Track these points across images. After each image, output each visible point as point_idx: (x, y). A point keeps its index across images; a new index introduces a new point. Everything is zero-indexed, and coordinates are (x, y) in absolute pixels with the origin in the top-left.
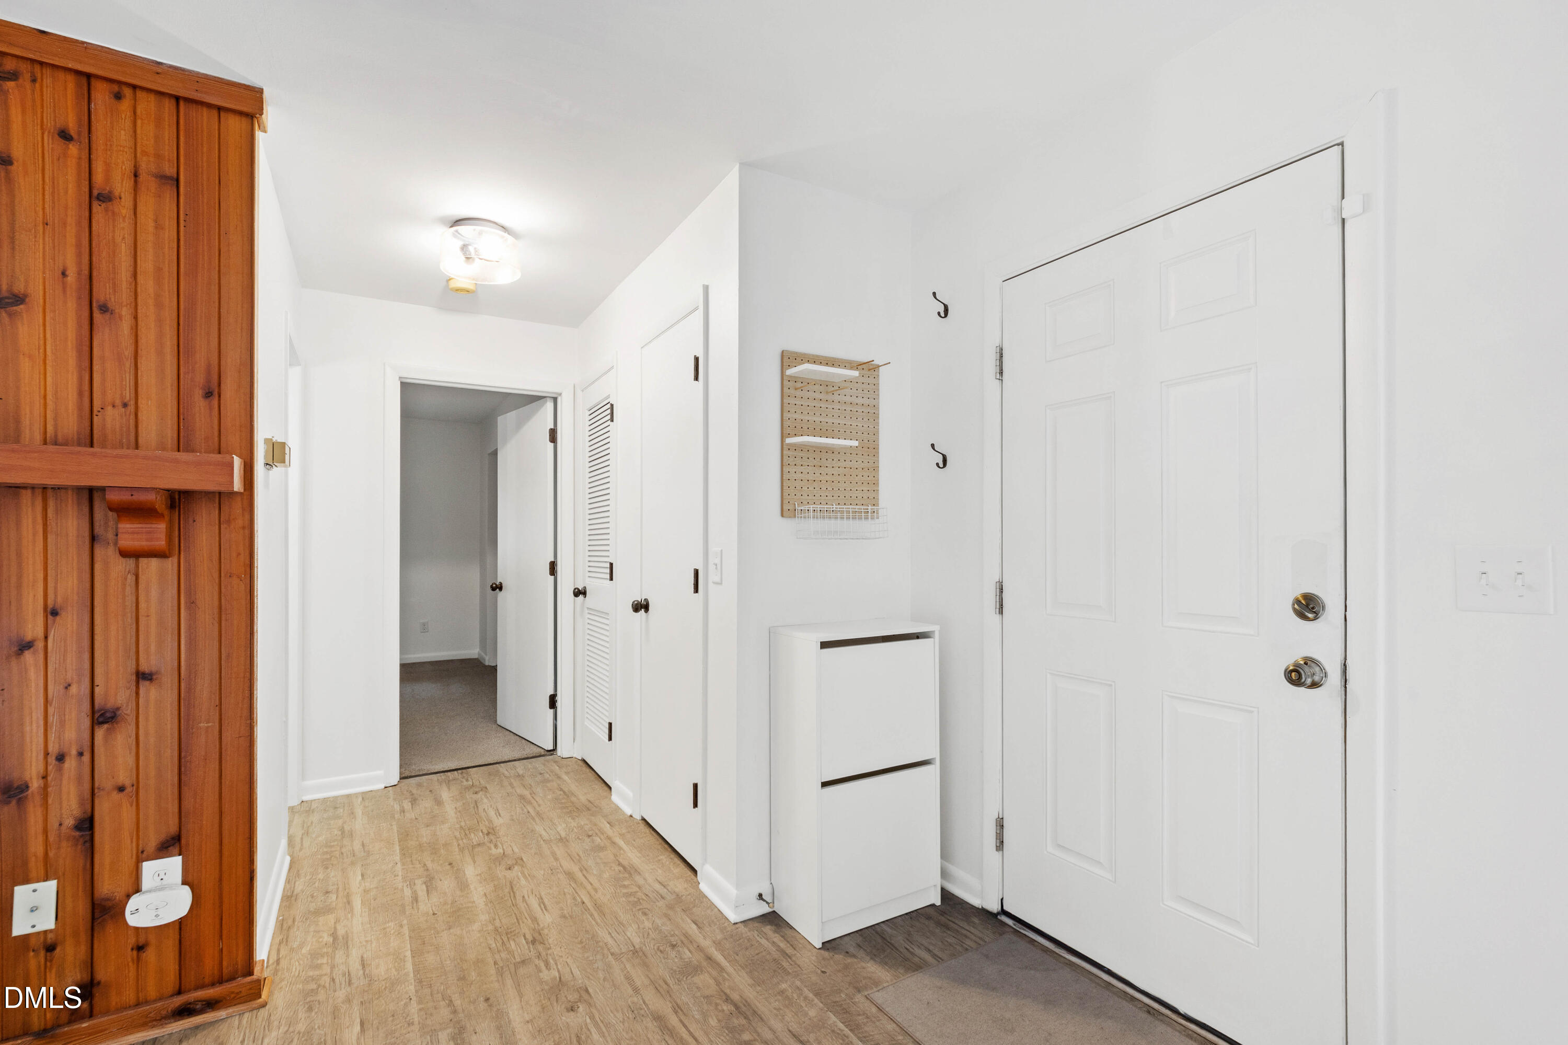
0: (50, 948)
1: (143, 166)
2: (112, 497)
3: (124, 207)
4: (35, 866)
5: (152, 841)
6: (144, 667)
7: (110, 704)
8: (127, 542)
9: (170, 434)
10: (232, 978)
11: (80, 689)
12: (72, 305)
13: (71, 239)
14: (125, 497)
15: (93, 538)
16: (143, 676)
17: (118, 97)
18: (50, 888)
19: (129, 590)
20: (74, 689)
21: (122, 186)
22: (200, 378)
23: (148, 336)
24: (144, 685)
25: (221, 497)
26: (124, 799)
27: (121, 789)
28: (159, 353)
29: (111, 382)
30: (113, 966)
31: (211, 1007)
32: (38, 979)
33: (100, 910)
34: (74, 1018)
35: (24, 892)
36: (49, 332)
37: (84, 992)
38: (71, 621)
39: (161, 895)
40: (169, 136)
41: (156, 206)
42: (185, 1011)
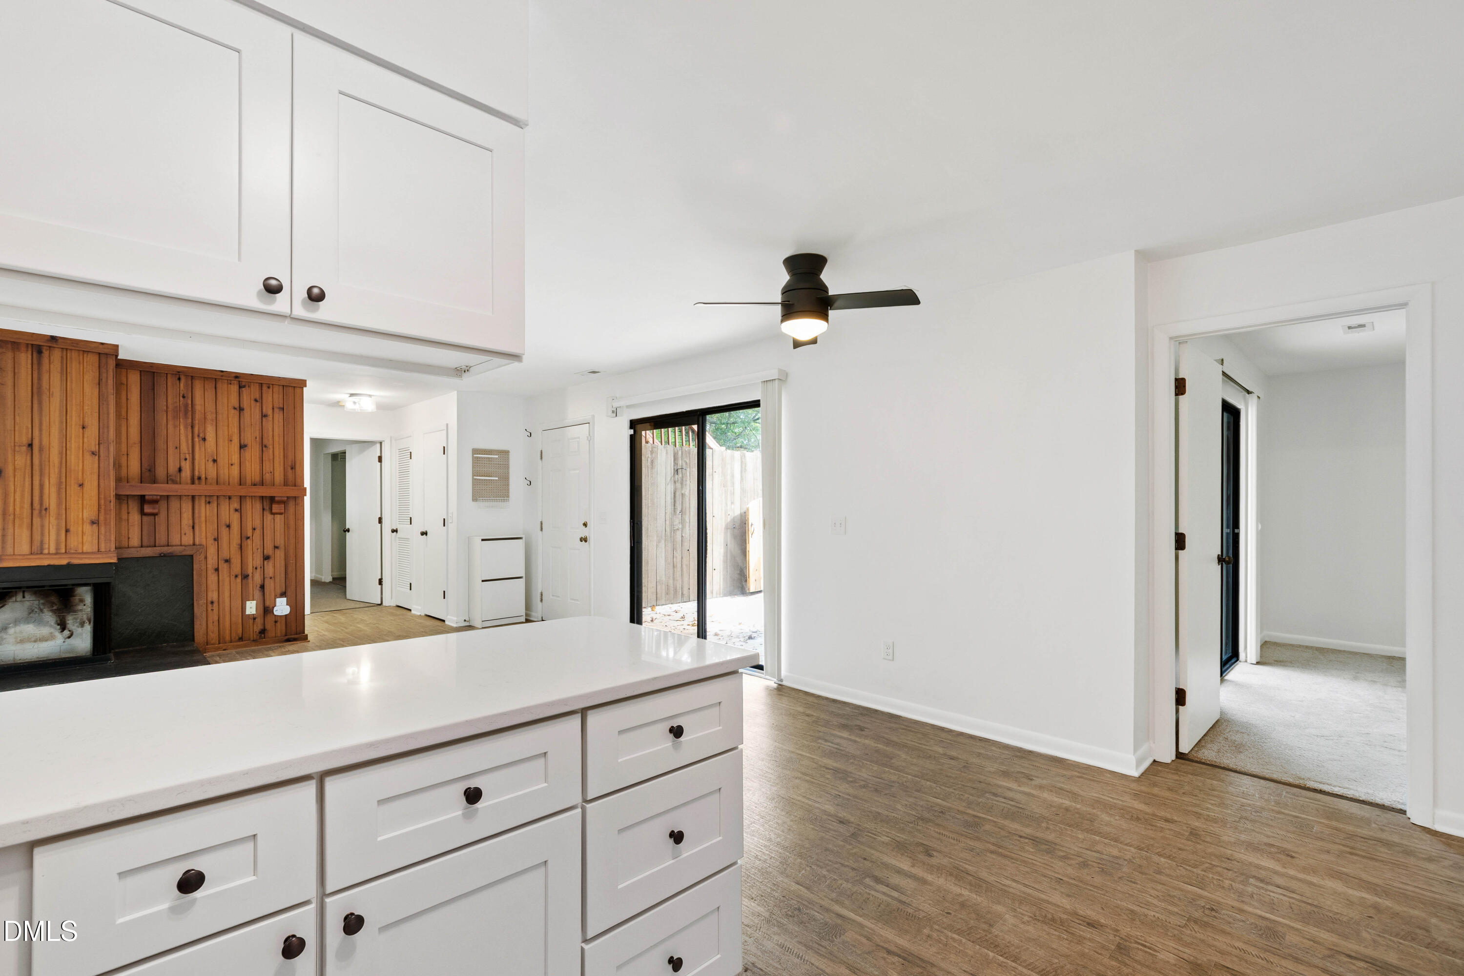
0: (254, 619)
1: (275, 406)
2: (267, 498)
3: (270, 418)
4: (251, 598)
5: (279, 592)
6: (276, 545)
7: (268, 555)
8: (272, 510)
9: (282, 482)
10: (299, 634)
11: (261, 549)
12: (258, 446)
13: (258, 428)
14: (270, 498)
15: (263, 509)
16: (276, 547)
17: (268, 387)
18: (254, 602)
19: (272, 524)
20: (259, 550)
21: (270, 412)
22: (290, 464)
23: (276, 452)
24: (276, 550)
26: (272, 581)
27: (271, 578)
28: (279, 458)
29: (267, 467)
30: (269, 625)
31: (295, 640)
32: (251, 627)
33: (267, 610)
34: (261, 638)
35: (248, 603)
36: (252, 454)
37: (263, 632)
38: (258, 532)
39: (282, 608)
40: (281, 396)
41: (278, 416)
42: (288, 640)
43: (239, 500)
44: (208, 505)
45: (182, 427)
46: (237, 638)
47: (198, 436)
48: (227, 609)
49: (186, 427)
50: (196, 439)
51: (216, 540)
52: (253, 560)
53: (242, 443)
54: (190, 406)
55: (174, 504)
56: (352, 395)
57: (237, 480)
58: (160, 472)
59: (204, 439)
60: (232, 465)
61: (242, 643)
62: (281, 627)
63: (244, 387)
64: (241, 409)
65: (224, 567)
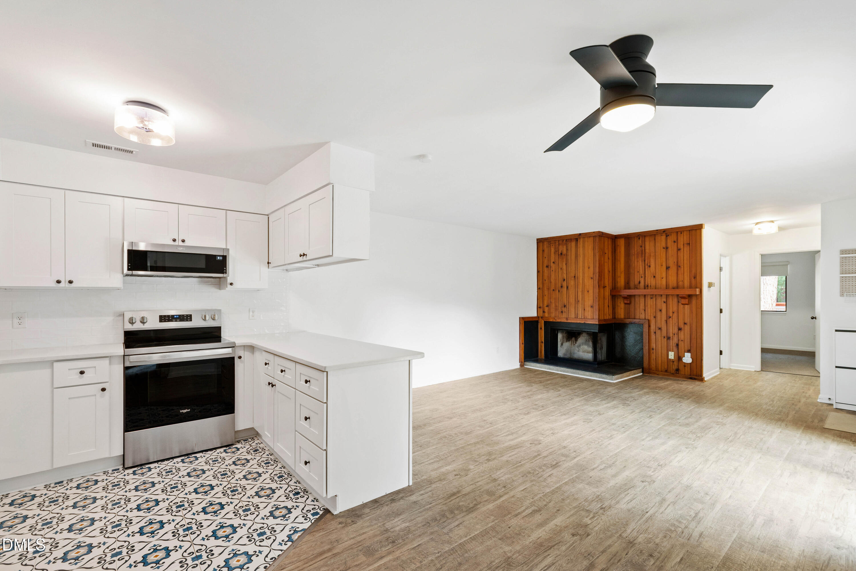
0: (673, 362)
1: (685, 243)
2: (680, 296)
3: (682, 250)
4: (672, 350)
5: (686, 349)
6: (685, 322)
7: (681, 327)
8: (683, 302)
9: (689, 286)
10: (698, 376)
11: (677, 324)
12: (675, 267)
13: (675, 257)
14: (682, 296)
15: (678, 302)
16: (685, 324)
17: (681, 233)
18: (673, 353)
19: (683, 310)
20: (676, 324)
21: (682, 247)
22: (693, 275)
23: (686, 269)
24: (685, 325)
25: (696, 295)
26: (682, 343)
27: (682, 341)
28: (687, 272)
29: (681, 278)
30: (681, 367)
31: (695, 379)
32: (672, 366)
33: (679, 358)
34: (676, 373)
35: (670, 353)
36: (673, 271)
37: (678, 370)
38: (675, 314)
39: (687, 358)
40: (688, 236)
41: (687, 249)
42: (691, 378)
43: (666, 296)
44: (651, 299)
45: (640, 262)
46: (665, 370)
47: (647, 265)
48: (660, 354)
49: (642, 261)
50: (646, 267)
51: (655, 317)
52: (673, 330)
53: (667, 266)
54: (644, 251)
55: (637, 299)
56: (757, 224)
57: (665, 286)
58: (632, 284)
59: (650, 266)
60: (662, 278)
61: (666, 373)
62: (688, 369)
63: (669, 235)
64: (667, 248)
65: (658, 332)
